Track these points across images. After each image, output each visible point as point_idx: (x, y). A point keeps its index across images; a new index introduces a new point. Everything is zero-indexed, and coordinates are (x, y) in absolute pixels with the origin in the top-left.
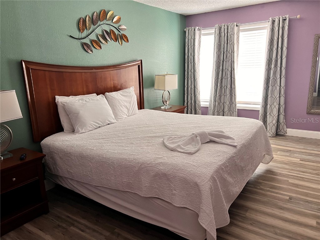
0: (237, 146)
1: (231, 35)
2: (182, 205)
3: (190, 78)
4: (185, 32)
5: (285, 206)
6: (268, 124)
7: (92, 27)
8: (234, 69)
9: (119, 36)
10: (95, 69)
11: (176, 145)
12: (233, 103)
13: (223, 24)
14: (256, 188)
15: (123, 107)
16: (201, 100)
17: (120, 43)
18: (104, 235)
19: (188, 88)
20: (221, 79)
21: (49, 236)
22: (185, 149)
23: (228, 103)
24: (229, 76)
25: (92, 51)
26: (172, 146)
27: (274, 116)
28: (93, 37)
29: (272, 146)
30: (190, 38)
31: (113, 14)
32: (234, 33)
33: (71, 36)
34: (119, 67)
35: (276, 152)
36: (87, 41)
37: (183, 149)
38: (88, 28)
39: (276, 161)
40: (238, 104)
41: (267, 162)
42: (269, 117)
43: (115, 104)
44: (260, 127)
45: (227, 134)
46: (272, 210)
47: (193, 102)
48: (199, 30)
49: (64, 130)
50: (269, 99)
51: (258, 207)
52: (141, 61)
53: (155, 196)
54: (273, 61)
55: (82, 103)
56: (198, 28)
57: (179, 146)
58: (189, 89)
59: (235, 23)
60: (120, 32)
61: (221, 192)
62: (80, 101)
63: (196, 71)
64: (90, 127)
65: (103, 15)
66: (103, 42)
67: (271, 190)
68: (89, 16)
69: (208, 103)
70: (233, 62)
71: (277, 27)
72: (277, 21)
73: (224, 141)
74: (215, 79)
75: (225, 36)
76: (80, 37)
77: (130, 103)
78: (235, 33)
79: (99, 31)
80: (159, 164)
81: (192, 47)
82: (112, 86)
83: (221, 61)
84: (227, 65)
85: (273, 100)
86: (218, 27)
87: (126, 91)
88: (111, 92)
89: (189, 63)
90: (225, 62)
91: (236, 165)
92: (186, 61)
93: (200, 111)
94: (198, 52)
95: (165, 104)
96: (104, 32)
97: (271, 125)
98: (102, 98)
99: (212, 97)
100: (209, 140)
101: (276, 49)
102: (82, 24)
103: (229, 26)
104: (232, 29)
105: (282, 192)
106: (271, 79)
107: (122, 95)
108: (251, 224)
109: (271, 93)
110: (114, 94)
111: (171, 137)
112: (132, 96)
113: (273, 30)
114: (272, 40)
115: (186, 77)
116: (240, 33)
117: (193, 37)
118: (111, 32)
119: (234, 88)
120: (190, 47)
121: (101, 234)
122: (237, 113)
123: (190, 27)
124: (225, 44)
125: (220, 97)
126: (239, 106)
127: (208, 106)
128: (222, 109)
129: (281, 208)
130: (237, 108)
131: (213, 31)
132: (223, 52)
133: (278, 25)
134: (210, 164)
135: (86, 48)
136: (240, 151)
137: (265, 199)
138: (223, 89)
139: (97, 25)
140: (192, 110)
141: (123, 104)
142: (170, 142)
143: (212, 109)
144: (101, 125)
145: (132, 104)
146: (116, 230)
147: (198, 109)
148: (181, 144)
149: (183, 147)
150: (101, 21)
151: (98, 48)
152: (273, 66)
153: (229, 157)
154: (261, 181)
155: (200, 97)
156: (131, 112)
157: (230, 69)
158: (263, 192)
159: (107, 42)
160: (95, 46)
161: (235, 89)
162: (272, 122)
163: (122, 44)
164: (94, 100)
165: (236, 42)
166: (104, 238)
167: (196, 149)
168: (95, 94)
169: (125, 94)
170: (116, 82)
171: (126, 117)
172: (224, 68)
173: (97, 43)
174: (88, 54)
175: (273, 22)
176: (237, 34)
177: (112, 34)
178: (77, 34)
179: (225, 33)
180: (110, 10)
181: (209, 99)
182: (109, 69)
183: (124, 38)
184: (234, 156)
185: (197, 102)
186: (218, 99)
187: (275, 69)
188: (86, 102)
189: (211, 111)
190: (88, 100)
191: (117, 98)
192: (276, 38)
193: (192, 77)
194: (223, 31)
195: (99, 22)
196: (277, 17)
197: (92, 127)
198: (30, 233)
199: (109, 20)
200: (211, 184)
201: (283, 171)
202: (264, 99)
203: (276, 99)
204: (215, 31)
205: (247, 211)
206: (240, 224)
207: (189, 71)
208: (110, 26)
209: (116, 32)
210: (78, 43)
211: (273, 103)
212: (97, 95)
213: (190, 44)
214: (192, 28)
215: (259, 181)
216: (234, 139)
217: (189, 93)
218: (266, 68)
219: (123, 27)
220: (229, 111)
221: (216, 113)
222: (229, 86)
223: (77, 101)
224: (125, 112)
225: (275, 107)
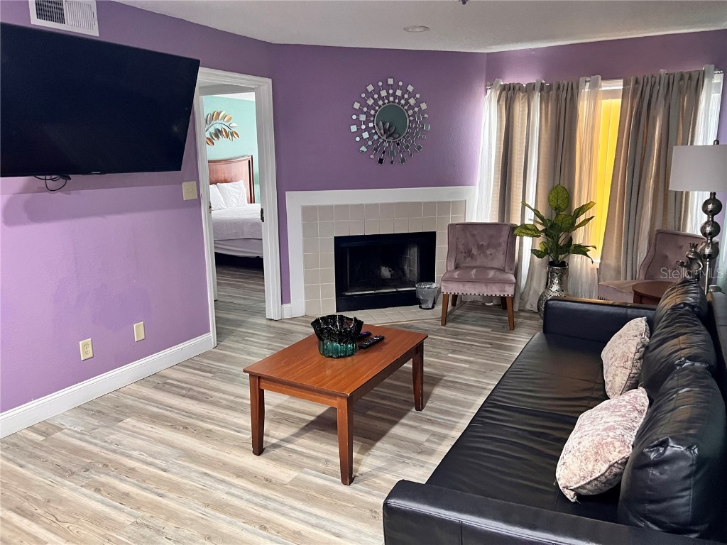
9: (230, 133)
15: (233, 197)
31: (224, 114)
43: (226, 193)
60: (231, 129)
65: (215, 116)
66: (216, 139)
77: (240, 194)
79: (212, 130)
82: (223, 178)
87: (236, 183)
88: (223, 183)
96: (217, 130)
112: (242, 188)
139: (211, 125)
141: (233, 194)
150: (214, 121)
151: (211, 144)
156: (240, 203)
159: (219, 139)
163: (232, 140)
170: (226, 175)
171: (235, 206)
173: (210, 140)
177: (223, 132)
180: (222, 111)
183: (234, 134)
191: (227, 188)
199: (221, 120)
208: (222, 125)
209: (227, 130)
219: (233, 125)
224: (235, 202)
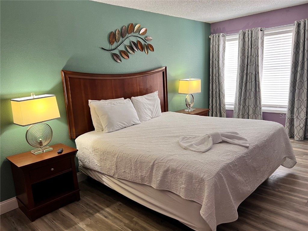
0: (249, 147)
1: (255, 40)
2: (190, 198)
3: (215, 82)
4: (210, 39)
5: (302, 209)
6: (295, 127)
7: (121, 39)
8: (258, 73)
9: (145, 46)
10: (123, 76)
11: (190, 144)
12: (258, 106)
13: (247, 30)
14: (274, 190)
15: (148, 110)
16: (226, 103)
17: (146, 52)
18: (124, 223)
19: (212, 92)
20: (245, 82)
21: (79, 220)
22: (197, 148)
23: (252, 106)
24: (254, 80)
25: (121, 60)
26: (185, 145)
27: (302, 119)
28: (122, 48)
29: (294, 149)
30: (214, 44)
31: (140, 26)
32: (258, 38)
33: (102, 48)
34: (149, 73)
35: (302, 156)
36: (116, 52)
37: (195, 148)
38: (117, 40)
39: (300, 165)
40: (263, 107)
41: (290, 166)
42: (296, 121)
43: (140, 107)
44: (279, 129)
45: (241, 135)
46: (288, 212)
47: (218, 105)
48: (224, 36)
49: (95, 130)
50: (295, 102)
51: (274, 208)
52: (166, 67)
53: (167, 190)
54: (300, 64)
55: (111, 106)
56: (223, 35)
57: (192, 145)
58: (214, 92)
59: (260, 28)
60: (146, 42)
61: (228, 189)
62: (109, 104)
63: (221, 75)
64: (116, 127)
65: (130, 29)
67: (290, 193)
68: (118, 30)
69: (233, 107)
70: (257, 66)
71: (302, 30)
72: (302, 23)
73: (236, 141)
74: (240, 83)
75: (249, 40)
76: (110, 49)
77: (154, 106)
78: (260, 38)
79: (127, 43)
80: (170, 160)
81: (217, 53)
82: (138, 91)
83: (245, 65)
84: (251, 69)
85: (301, 103)
86: (242, 32)
87: (150, 95)
88: (138, 96)
89: (214, 68)
90: (249, 66)
91: (247, 165)
92: (211, 66)
93: (225, 114)
94: (223, 57)
95: (189, 107)
96: (132, 43)
97: (299, 128)
98: (129, 102)
99: (237, 100)
100: (221, 141)
101: (302, 52)
102: (112, 38)
103: (253, 31)
104: (256, 33)
105: (301, 196)
106: (298, 81)
107: (146, 99)
108: (263, 223)
109: (297, 96)
110: (139, 98)
111: (187, 137)
112: (156, 99)
113: (299, 33)
114: (299, 43)
115: (210, 82)
116: (265, 37)
117: (217, 44)
118: (138, 43)
119: (259, 91)
120: (214, 52)
121: (121, 221)
122: (262, 116)
123: (215, 34)
124: (249, 48)
125: (244, 100)
126: (264, 109)
127: (233, 109)
128: (247, 112)
129: (298, 211)
130: (262, 111)
131: (237, 36)
132: (247, 57)
133: (304, 28)
134: (217, 162)
135: (115, 58)
136: (252, 151)
137: (283, 201)
138: (248, 92)
139: (125, 37)
140: (218, 113)
141: (147, 107)
142: (185, 141)
143: (237, 112)
144: (127, 125)
145: (156, 107)
146: (134, 219)
147: (223, 111)
148: (194, 144)
149: (195, 146)
150: (129, 34)
151: (126, 57)
152: (299, 69)
153: (239, 157)
154: (281, 184)
155: (225, 100)
156: (154, 114)
157: (254, 73)
158: (281, 194)
159: (134, 52)
160: (123, 56)
161: (260, 93)
162: (299, 125)
163: (148, 53)
164: (121, 103)
165: (261, 46)
166: (124, 225)
167: (207, 148)
168: (123, 98)
169: (149, 98)
170: (142, 87)
171: (150, 118)
172: (249, 72)
173: (125, 53)
174: (118, 63)
175: (299, 25)
176: (261, 38)
177: (139, 45)
178: (107, 46)
179: (249, 38)
180: (138, 23)
181: (234, 102)
182: (136, 75)
183: (150, 47)
184: (245, 156)
185: (222, 105)
186: (243, 102)
187: (301, 72)
188: (114, 105)
189: (235, 114)
190: (115, 103)
191: (142, 101)
192: (302, 41)
193: (217, 81)
194: (247, 36)
195: (127, 34)
196: (302, 20)
197: (118, 127)
198: (63, 215)
199: (136, 32)
200: (216, 180)
201: (304, 175)
202: (290, 102)
203: (303, 102)
204: (239, 37)
205: (261, 211)
206: (252, 223)
207: (214, 75)
208: (137, 38)
209: (143, 43)
210: (108, 55)
211: (301, 106)
212: (125, 99)
213: (214, 50)
214: (217, 34)
215: (279, 183)
216: (246, 140)
217: (214, 96)
218: (292, 71)
219: (149, 38)
220: (254, 114)
221: (240, 116)
222: (253, 90)
223: (106, 104)
224: (149, 114)
225: (302, 110)
